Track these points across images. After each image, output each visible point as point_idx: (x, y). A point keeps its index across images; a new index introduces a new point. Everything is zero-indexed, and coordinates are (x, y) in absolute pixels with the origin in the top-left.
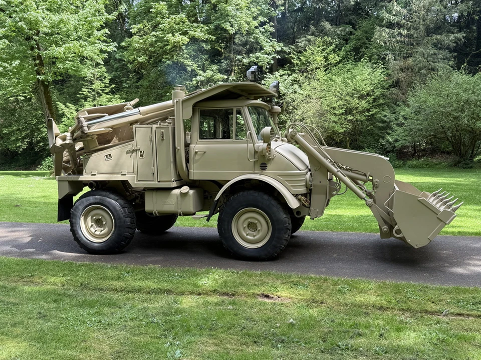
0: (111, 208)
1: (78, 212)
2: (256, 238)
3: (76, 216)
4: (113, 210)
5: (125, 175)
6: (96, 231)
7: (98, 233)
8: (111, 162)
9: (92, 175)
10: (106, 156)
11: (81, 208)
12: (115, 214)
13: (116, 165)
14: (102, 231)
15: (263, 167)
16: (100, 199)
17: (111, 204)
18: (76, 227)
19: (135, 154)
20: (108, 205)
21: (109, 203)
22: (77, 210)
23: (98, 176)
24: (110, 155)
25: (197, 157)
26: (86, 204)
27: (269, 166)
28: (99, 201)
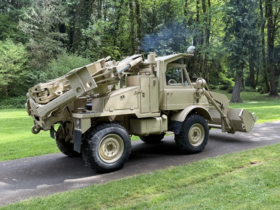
0: (122, 135)
1: (97, 142)
2: (197, 140)
3: (95, 145)
4: (123, 136)
5: (133, 110)
6: (108, 154)
7: (110, 155)
8: (124, 101)
9: (110, 111)
10: (121, 97)
11: (99, 138)
12: (125, 139)
13: (128, 103)
14: (113, 153)
15: (198, 101)
16: (114, 129)
17: (122, 132)
18: (95, 154)
19: (139, 95)
20: (120, 133)
21: (120, 131)
22: (96, 140)
23: (115, 112)
24: (124, 96)
25: (168, 97)
26: (103, 134)
27: (200, 101)
28: (113, 131)
